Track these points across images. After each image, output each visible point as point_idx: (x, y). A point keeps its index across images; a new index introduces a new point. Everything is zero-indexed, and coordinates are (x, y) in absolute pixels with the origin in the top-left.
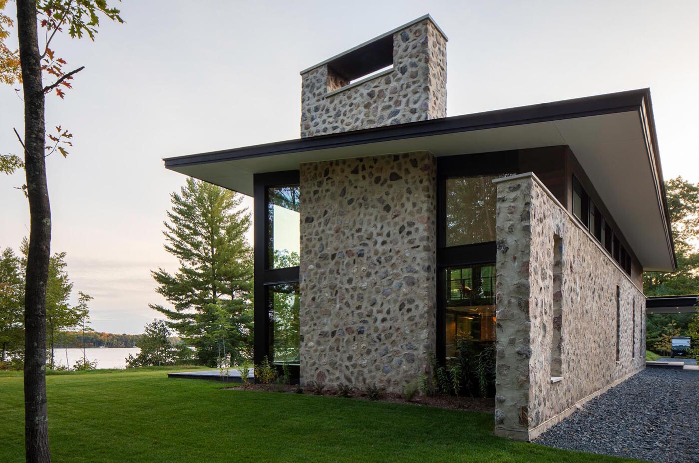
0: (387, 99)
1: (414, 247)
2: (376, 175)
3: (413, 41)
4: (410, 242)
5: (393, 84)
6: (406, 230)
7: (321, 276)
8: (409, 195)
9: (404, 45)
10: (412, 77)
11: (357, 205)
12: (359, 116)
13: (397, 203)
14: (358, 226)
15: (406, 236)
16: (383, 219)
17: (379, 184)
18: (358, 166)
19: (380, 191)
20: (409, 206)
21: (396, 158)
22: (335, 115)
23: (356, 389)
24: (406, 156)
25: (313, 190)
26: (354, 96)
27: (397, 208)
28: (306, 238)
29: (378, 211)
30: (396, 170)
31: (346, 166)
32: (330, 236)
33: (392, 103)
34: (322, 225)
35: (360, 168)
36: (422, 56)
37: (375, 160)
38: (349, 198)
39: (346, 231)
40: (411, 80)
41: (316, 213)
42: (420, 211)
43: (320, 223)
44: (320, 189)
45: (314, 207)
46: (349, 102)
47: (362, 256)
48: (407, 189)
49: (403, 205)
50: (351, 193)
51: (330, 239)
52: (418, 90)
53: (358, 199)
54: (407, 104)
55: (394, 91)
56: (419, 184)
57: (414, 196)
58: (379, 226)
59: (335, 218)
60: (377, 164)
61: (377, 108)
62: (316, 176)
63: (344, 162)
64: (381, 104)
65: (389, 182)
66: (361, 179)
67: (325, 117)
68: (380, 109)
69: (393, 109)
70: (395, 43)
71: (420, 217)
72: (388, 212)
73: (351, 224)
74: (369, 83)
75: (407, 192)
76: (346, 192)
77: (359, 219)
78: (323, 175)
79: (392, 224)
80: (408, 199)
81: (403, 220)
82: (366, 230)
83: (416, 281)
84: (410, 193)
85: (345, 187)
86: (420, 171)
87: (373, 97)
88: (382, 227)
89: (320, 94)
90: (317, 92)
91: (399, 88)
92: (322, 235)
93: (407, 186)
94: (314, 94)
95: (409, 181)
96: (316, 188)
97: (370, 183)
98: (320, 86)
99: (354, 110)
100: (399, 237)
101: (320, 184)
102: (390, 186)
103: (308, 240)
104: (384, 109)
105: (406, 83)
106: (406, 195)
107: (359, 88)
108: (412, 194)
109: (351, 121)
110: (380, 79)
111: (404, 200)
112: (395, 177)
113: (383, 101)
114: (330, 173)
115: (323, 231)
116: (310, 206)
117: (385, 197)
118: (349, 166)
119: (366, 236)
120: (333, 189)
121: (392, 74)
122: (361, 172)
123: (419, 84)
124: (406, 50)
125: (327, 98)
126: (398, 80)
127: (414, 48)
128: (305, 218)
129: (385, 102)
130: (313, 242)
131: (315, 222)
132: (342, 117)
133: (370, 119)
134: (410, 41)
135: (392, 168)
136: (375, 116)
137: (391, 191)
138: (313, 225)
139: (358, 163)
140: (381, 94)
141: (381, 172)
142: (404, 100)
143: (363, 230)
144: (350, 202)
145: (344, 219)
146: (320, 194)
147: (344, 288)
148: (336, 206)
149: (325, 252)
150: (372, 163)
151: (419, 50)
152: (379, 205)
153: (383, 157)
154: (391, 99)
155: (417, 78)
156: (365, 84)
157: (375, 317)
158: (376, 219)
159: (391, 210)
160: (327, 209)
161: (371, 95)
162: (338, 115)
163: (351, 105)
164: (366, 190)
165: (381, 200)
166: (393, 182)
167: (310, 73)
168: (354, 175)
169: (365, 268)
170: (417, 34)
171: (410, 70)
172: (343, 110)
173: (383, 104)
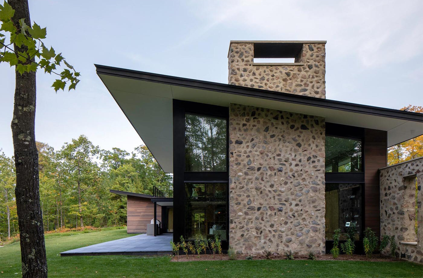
0: (299, 80)
1: (317, 170)
2: (292, 124)
3: (316, 52)
4: (314, 167)
5: (303, 73)
6: (312, 160)
7: (249, 181)
8: (313, 140)
9: (310, 53)
10: (315, 72)
11: (277, 139)
12: (279, 85)
13: (306, 143)
14: (278, 152)
15: (311, 163)
16: (296, 151)
17: (294, 129)
18: (278, 115)
19: (293, 134)
20: (313, 146)
21: (305, 116)
22: (260, 78)
23: (277, 254)
24: (312, 117)
25: (242, 123)
26: (275, 71)
27: (306, 146)
28: (236, 154)
29: (293, 145)
30: (305, 124)
31: (269, 113)
32: (256, 155)
33: (302, 83)
34: (250, 147)
35: (280, 116)
36: (321, 63)
37: (291, 114)
38: (271, 134)
39: (269, 154)
40: (315, 74)
41: (244, 138)
42: (320, 150)
43: (248, 146)
44: (248, 124)
45: (243, 134)
46: (271, 74)
47: (281, 171)
48: (312, 136)
49: (309, 145)
50: (273, 131)
51: (256, 157)
52: (320, 82)
53: (278, 136)
54: (313, 87)
55: (304, 77)
56: (320, 135)
57: (317, 141)
58: (293, 155)
59: (261, 145)
60: (292, 117)
61: (292, 83)
62: (245, 114)
63: (268, 110)
64: (294, 82)
65: (300, 130)
66: (281, 124)
67: (252, 77)
68: (294, 84)
69: (303, 87)
70: (304, 49)
71: (321, 154)
72: (299, 147)
73: (273, 150)
74: (287, 66)
75: (313, 138)
76: (269, 129)
77: (279, 148)
78: (250, 115)
79: (302, 155)
80: (313, 142)
81: (310, 153)
82: (284, 156)
83: (318, 189)
84: (314, 139)
85: (268, 126)
86: (320, 128)
87: (289, 76)
88: (295, 156)
89: (248, 61)
90: (245, 59)
91: (307, 77)
92: (250, 154)
93: (312, 135)
94: (243, 60)
95: (313, 131)
96: (245, 122)
97: (287, 127)
98: (248, 56)
99: (275, 80)
100: (307, 163)
101: (248, 120)
102: (301, 132)
103: (238, 155)
104: (297, 85)
105: (312, 74)
106: (312, 140)
107: (279, 67)
108: (316, 140)
109: (273, 86)
110: (294, 67)
111: (311, 142)
112: (304, 127)
113: (296, 81)
114: (256, 115)
115: (250, 152)
116: (239, 133)
117: (297, 138)
118: (272, 114)
119: (284, 159)
120: (259, 126)
121: (303, 67)
122: (280, 119)
123: (320, 78)
124: (312, 56)
125: (253, 65)
126: (307, 71)
127: (317, 57)
128: (236, 140)
129: (298, 82)
130: (242, 158)
131: (244, 145)
132: (265, 81)
133: (287, 88)
134: (314, 51)
135: (303, 122)
136: (291, 88)
137: (302, 135)
138: (242, 147)
139: (278, 113)
140: (295, 77)
141: (295, 123)
142: (311, 85)
143: (282, 155)
144: (272, 136)
145: (267, 146)
146: (247, 127)
147: (267, 190)
148: (261, 137)
149: (252, 165)
150: (289, 116)
151: (320, 59)
152: (293, 142)
153: (297, 114)
154: (302, 81)
155: (319, 74)
156: (284, 66)
157: (291, 203)
158: (291, 150)
159: (302, 146)
160: (254, 137)
161: (288, 74)
162: (263, 79)
163: (273, 76)
164: (284, 131)
165: (294, 139)
166: (302, 130)
167: (239, 44)
168: (275, 120)
169: (283, 179)
170: (319, 50)
171: (314, 68)
172: (266, 77)
173: (296, 83)
